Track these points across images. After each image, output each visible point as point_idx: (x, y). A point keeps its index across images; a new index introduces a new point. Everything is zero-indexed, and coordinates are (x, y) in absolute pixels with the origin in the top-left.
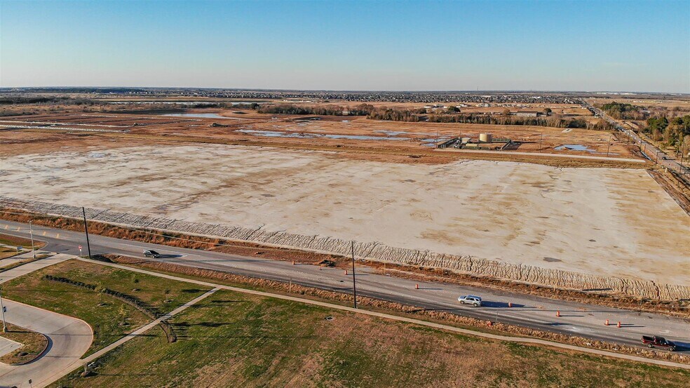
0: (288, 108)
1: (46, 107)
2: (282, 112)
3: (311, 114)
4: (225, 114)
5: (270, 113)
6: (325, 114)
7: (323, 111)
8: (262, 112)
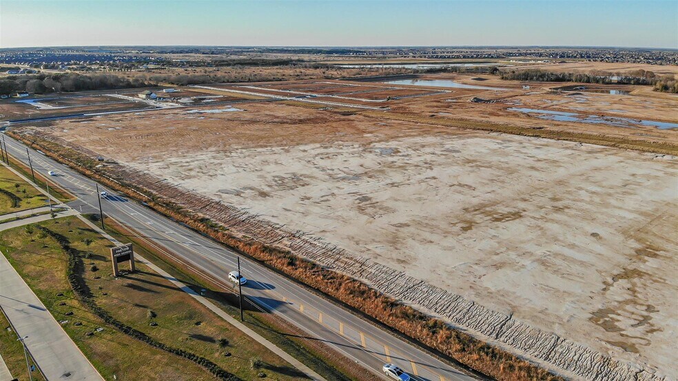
0: (539, 74)
1: (289, 71)
2: (532, 79)
3: (569, 81)
4: (465, 80)
5: (517, 79)
6: (588, 81)
7: (586, 78)
8: (506, 79)
